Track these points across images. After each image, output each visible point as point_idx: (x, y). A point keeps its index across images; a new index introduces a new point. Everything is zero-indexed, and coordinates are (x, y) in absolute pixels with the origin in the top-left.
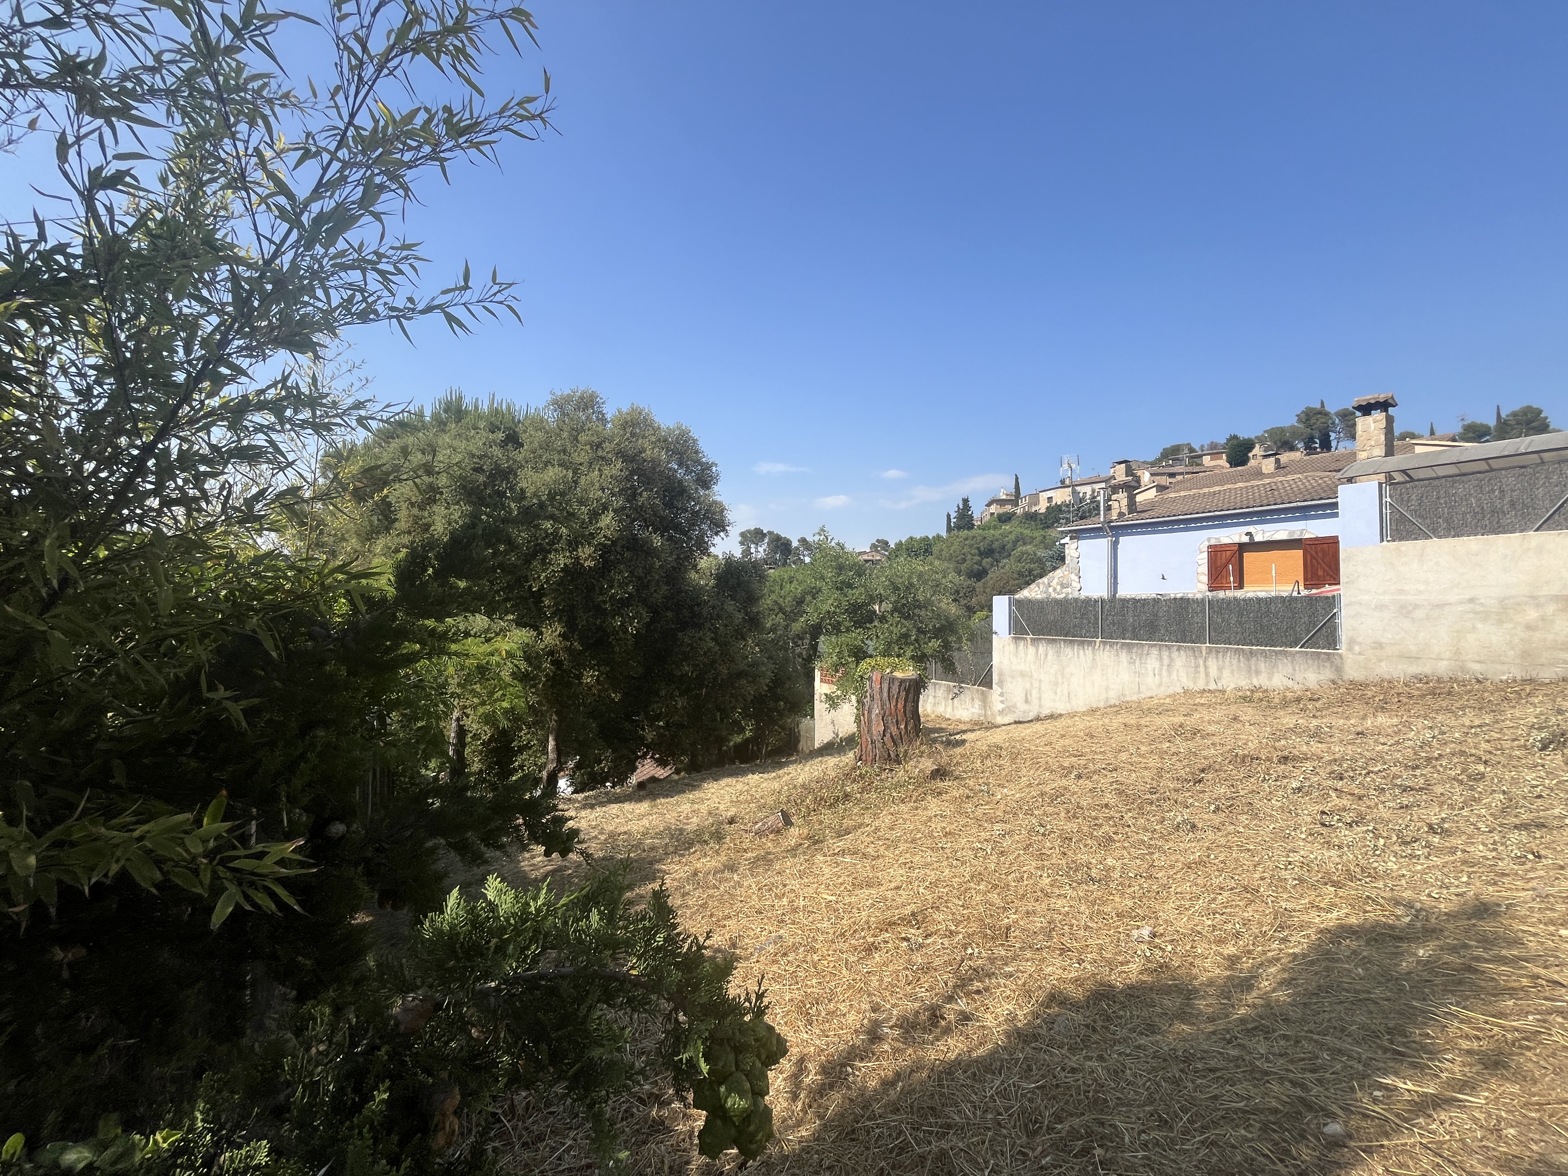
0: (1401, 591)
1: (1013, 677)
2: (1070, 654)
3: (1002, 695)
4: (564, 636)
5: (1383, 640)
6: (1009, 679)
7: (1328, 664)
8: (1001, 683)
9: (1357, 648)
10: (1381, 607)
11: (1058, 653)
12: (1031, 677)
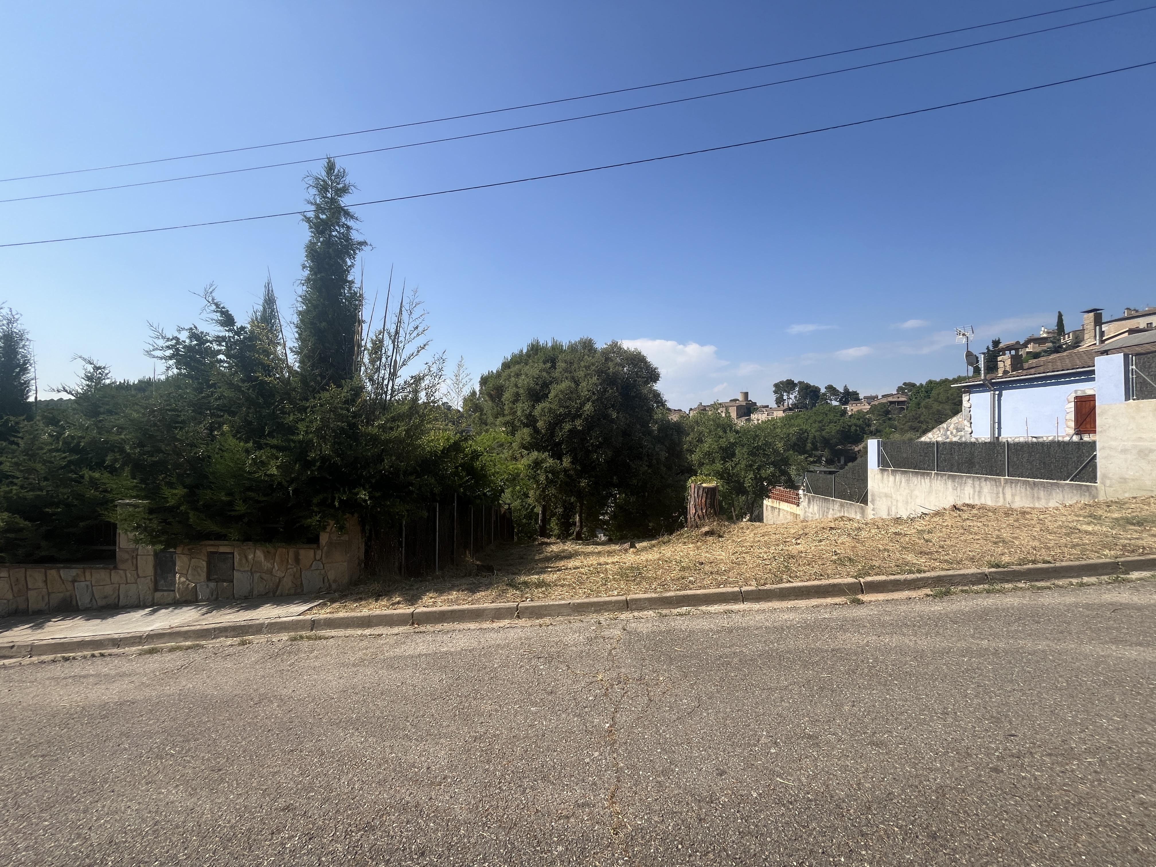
0: (1140, 439)
1: (880, 497)
2: (916, 482)
3: (873, 510)
4: (572, 463)
5: (1127, 477)
6: (878, 499)
7: (1087, 494)
8: (873, 501)
9: (1108, 482)
10: (1124, 451)
11: (908, 481)
12: (891, 497)
